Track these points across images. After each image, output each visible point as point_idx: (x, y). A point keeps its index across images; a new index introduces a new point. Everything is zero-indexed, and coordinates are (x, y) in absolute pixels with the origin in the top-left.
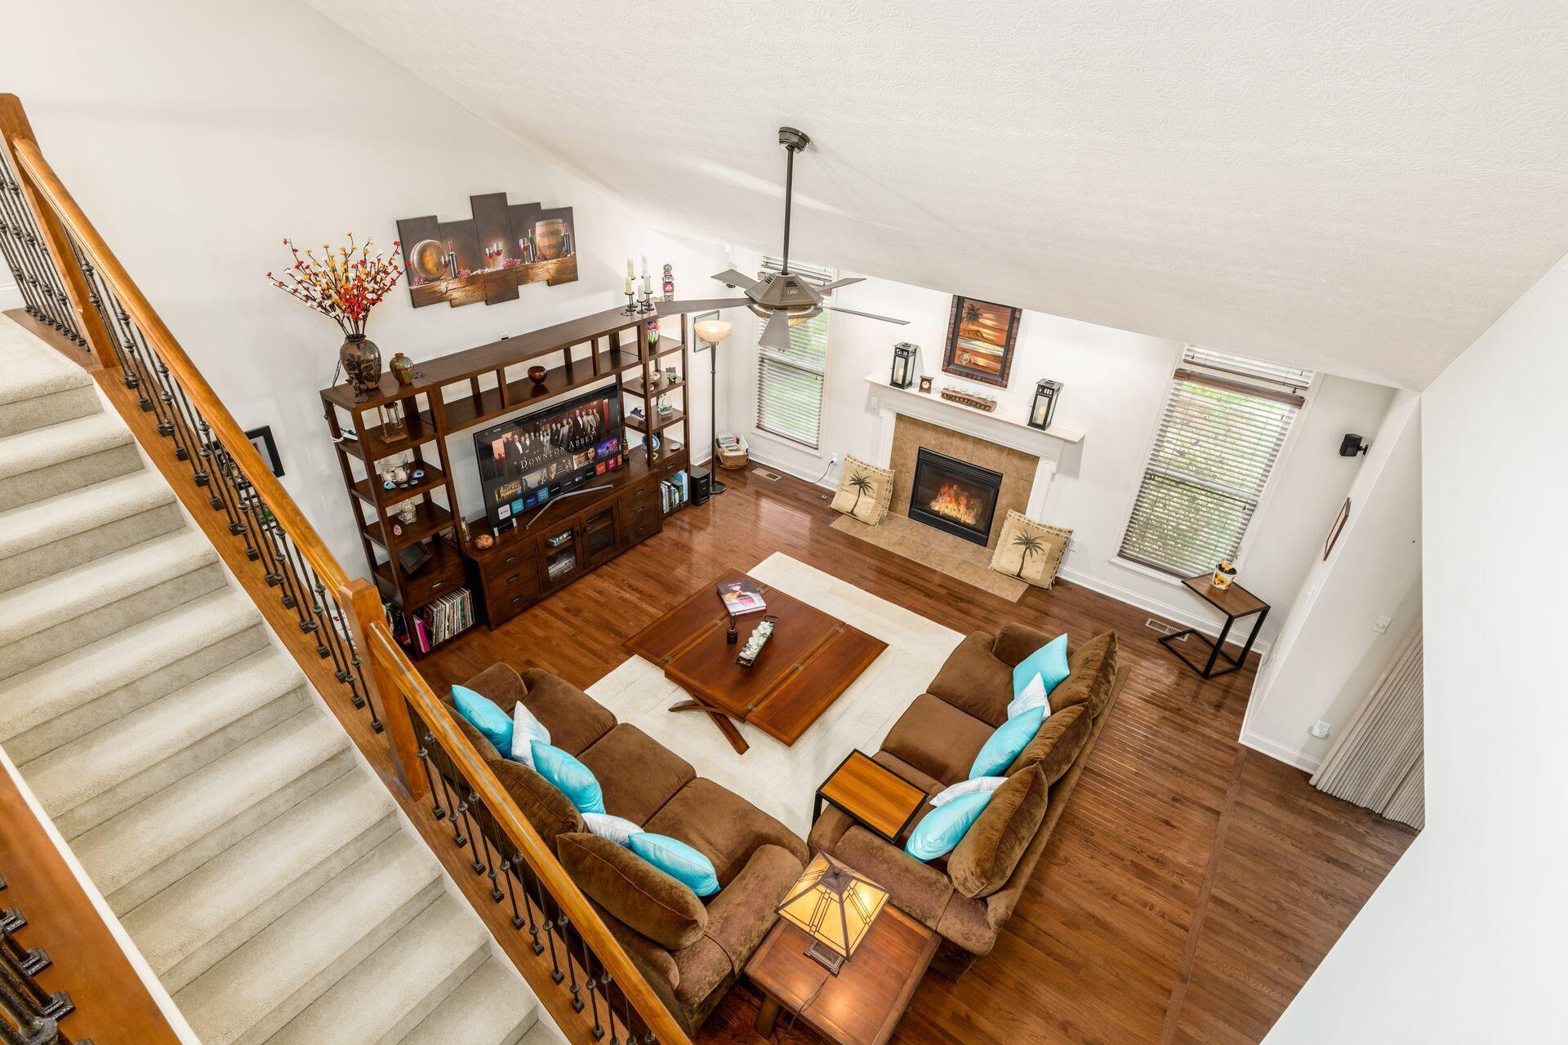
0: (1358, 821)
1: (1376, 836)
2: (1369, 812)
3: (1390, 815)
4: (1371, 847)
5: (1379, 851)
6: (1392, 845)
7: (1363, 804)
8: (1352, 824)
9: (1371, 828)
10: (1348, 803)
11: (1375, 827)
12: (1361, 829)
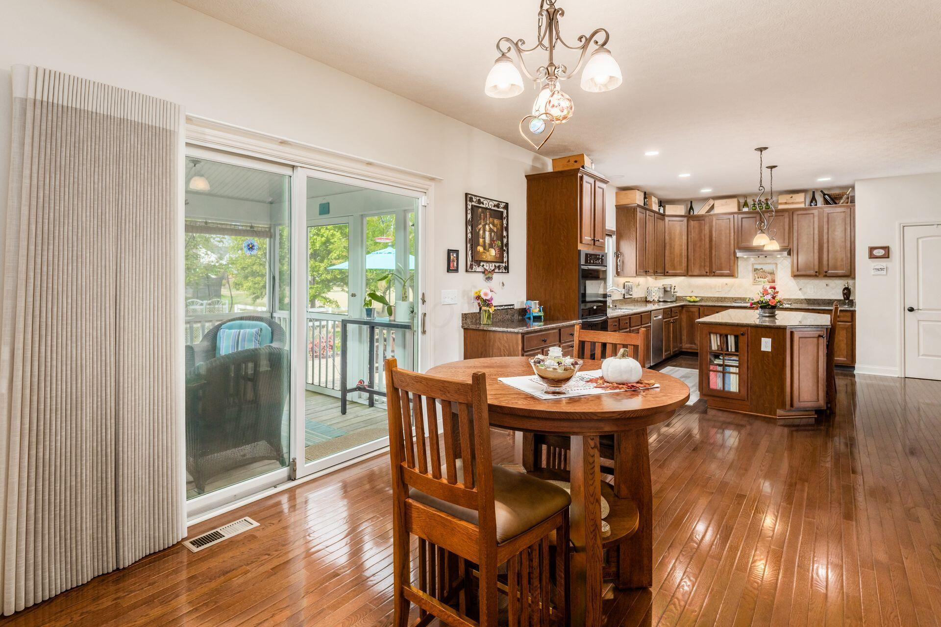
0: (96, 599)
1: (131, 592)
2: (101, 579)
3: (129, 558)
4: (134, 607)
5: (149, 602)
6: (154, 583)
7: (88, 576)
8: (92, 608)
9: (117, 591)
10: (66, 593)
11: (121, 585)
12: (107, 602)
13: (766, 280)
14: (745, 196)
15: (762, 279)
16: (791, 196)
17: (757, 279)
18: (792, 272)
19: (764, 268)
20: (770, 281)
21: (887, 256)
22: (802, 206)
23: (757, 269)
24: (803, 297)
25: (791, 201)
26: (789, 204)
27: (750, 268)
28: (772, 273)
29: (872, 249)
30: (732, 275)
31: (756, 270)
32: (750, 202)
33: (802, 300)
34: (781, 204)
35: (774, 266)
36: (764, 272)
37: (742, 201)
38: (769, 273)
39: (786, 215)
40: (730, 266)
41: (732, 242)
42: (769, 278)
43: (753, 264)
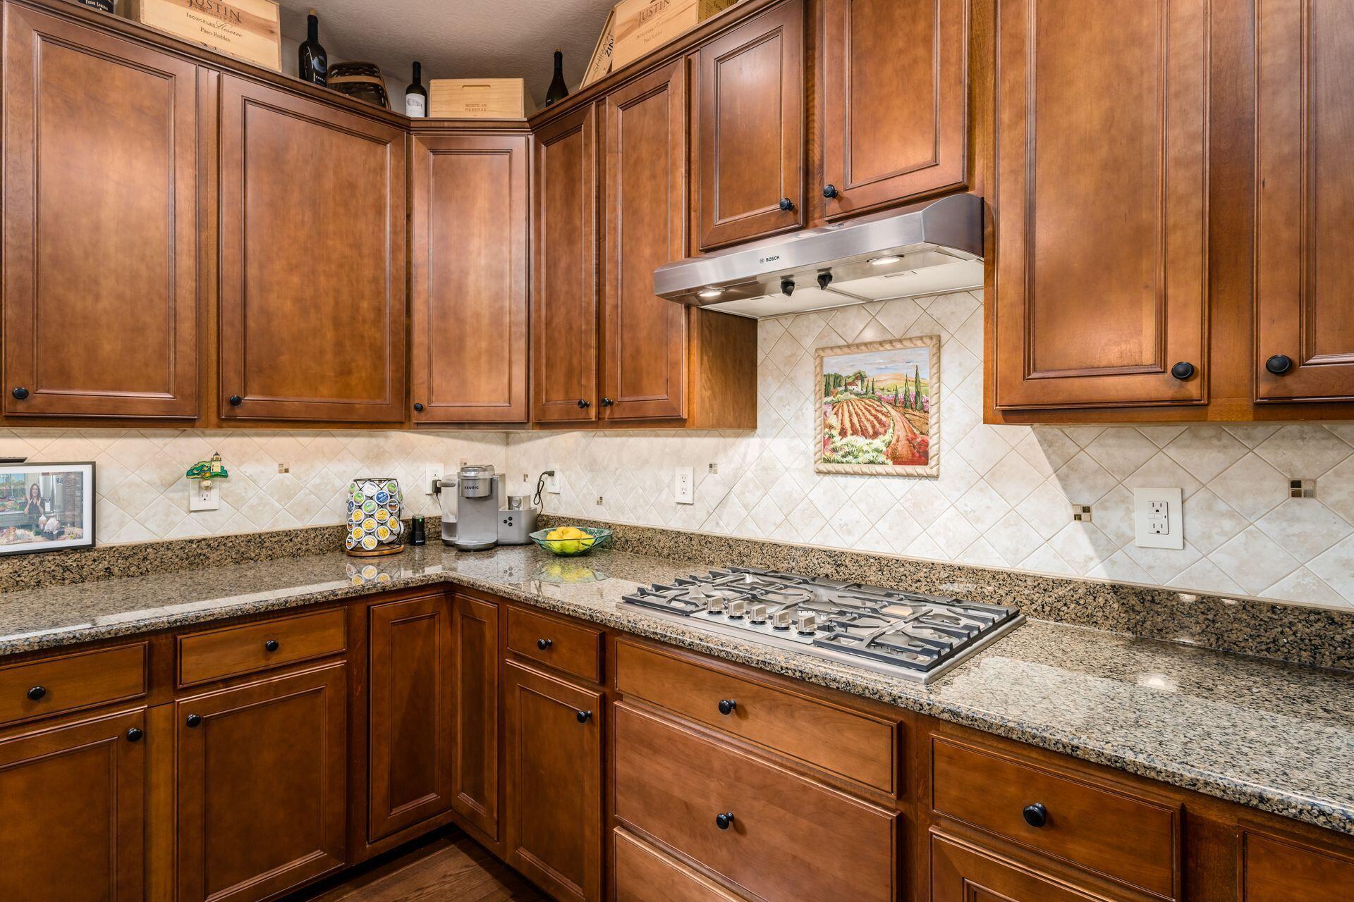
13: (878, 443)
15: (860, 441)
17: (838, 441)
18: (993, 384)
19: (870, 373)
20: (903, 449)
23: (838, 381)
24: (1099, 573)
27: (809, 378)
31: (831, 384)
33: (1093, 590)
35: (922, 355)
36: (870, 394)
38: (894, 403)
42: (897, 430)
43: (821, 353)
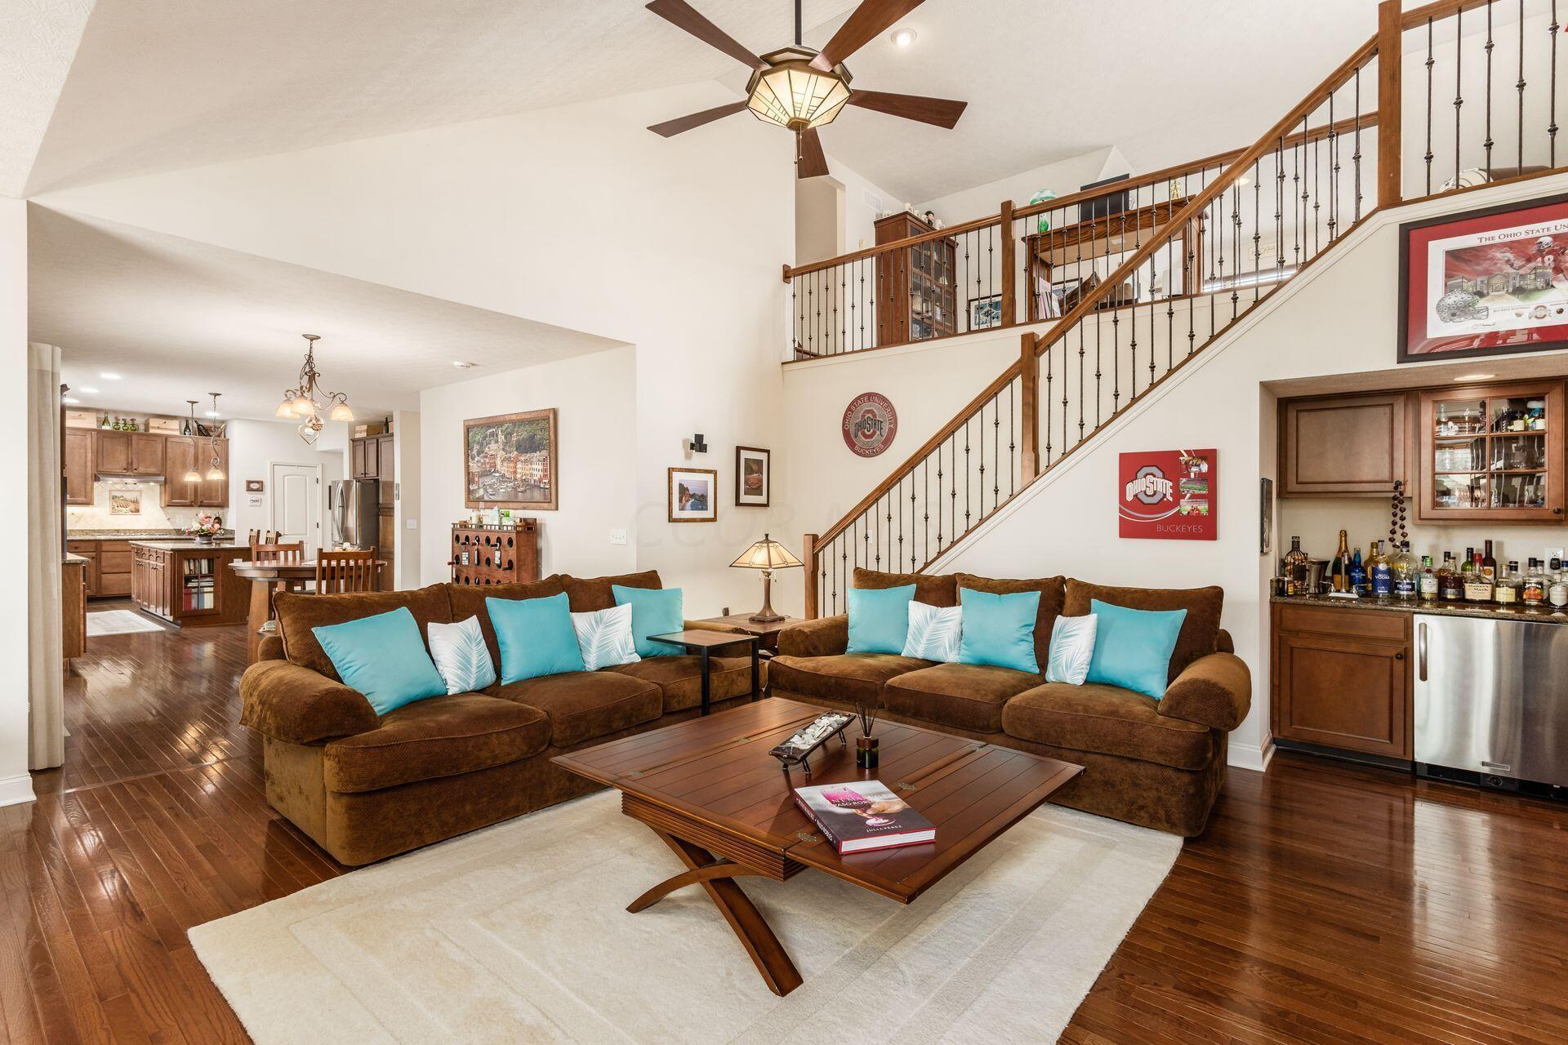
13: (127, 509)
14: (106, 412)
15: (123, 508)
16: (164, 421)
17: (117, 508)
18: (164, 500)
19: (125, 496)
20: (133, 510)
21: (260, 490)
22: (177, 433)
23: (116, 497)
25: (164, 426)
26: (161, 429)
27: (107, 495)
28: (136, 502)
29: (249, 482)
30: (89, 503)
31: (114, 498)
32: (111, 419)
34: (153, 428)
35: (137, 494)
36: (125, 500)
37: (102, 416)
38: (131, 502)
39: (159, 440)
40: (86, 492)
41: (89, 464)
42: (132, 507)
43: (110, 491)
